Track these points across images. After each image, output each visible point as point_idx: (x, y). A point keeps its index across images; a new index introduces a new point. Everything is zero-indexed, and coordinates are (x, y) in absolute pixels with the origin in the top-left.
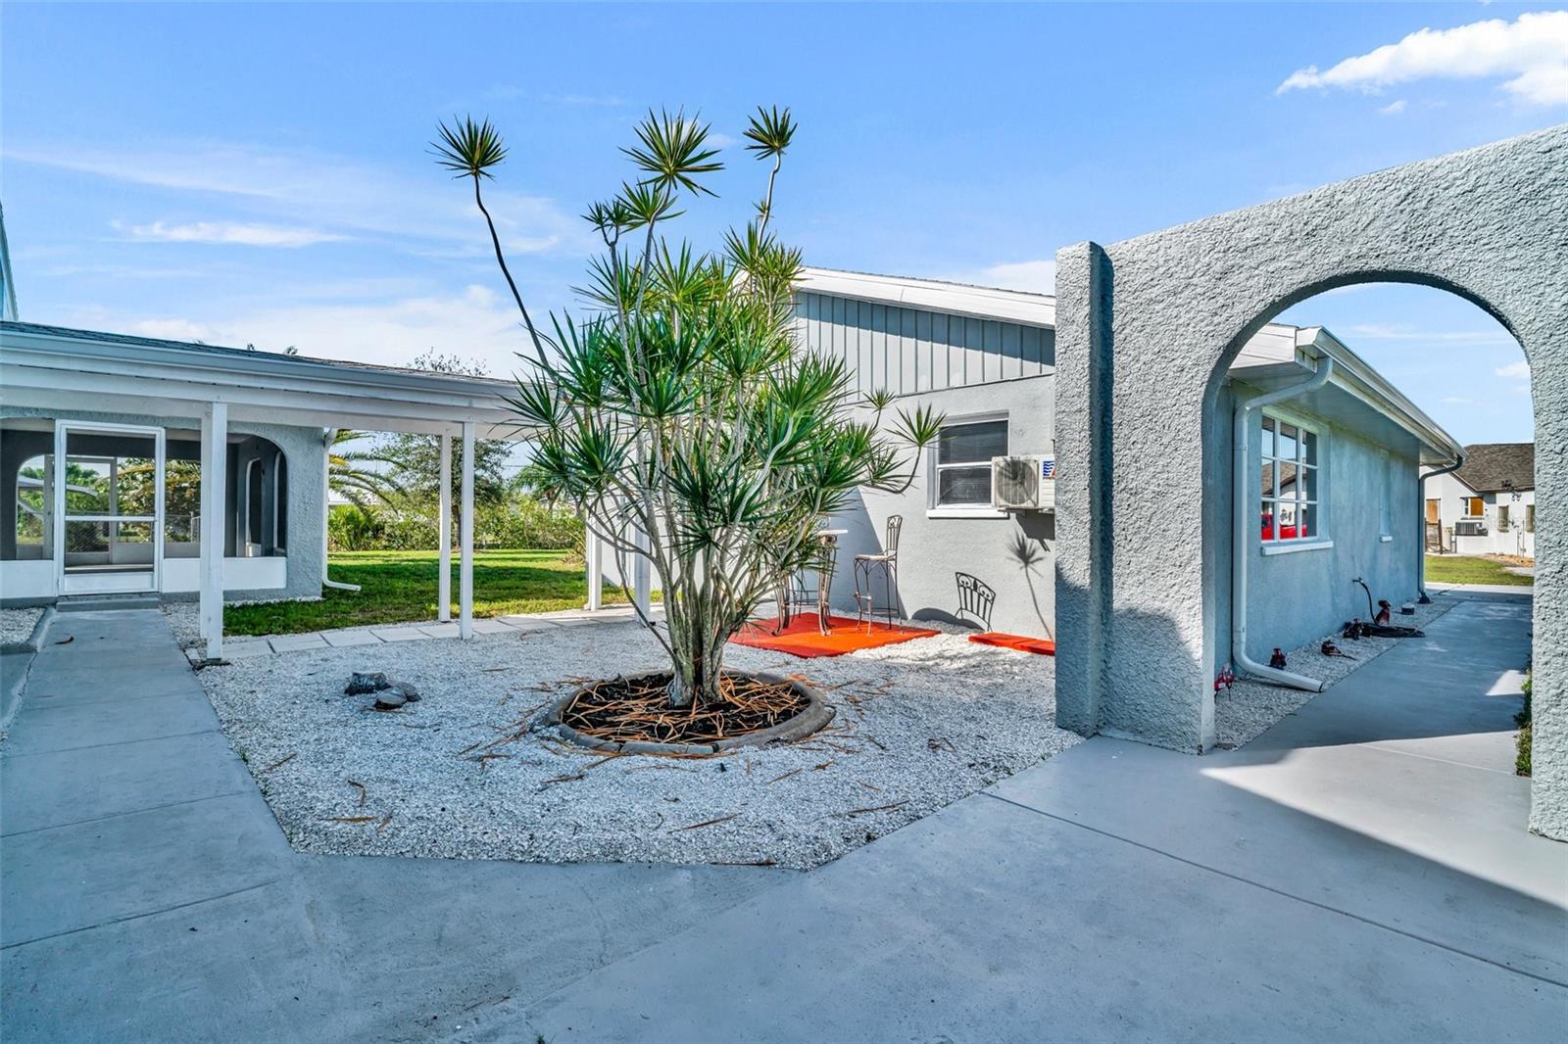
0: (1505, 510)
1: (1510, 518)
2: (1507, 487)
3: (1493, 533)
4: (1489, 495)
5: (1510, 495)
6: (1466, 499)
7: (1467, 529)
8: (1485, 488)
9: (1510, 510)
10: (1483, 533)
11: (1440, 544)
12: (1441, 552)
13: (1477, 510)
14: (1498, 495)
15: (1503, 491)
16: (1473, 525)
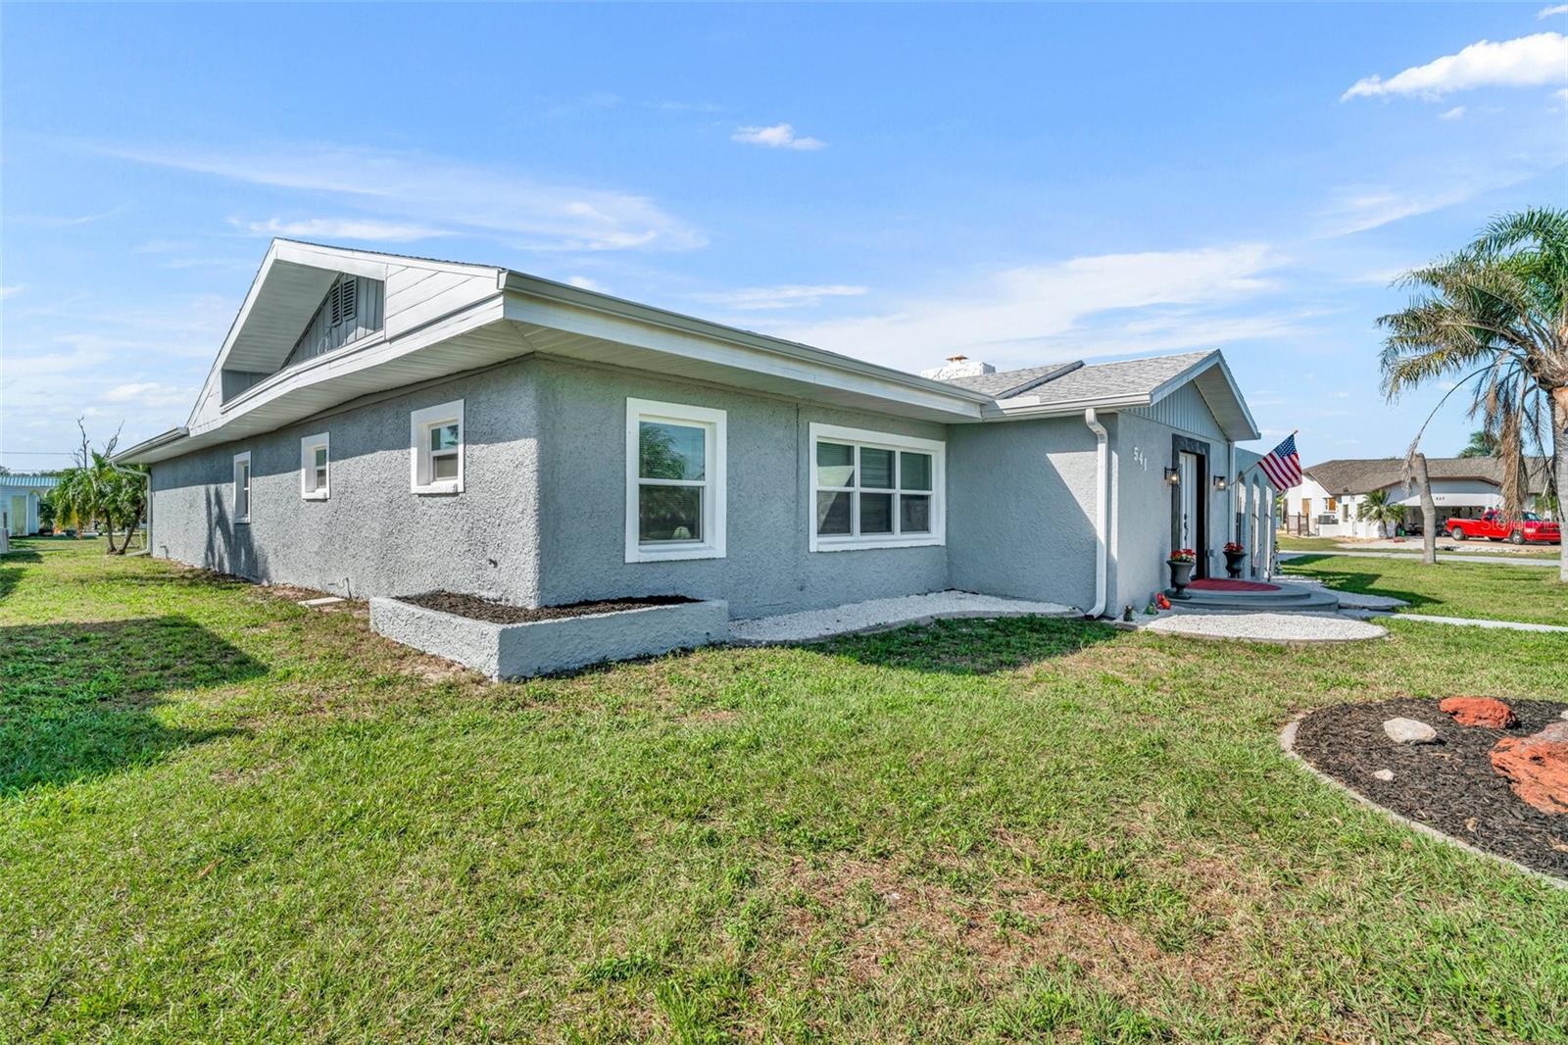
0: (1346, 506)
1: (1349, 513)
2: (1346, 492)
3: (1341, 522)
4: (1337, 497)
5: (1349, 497)
6: (1326, 499)
7: (1326, 520)
8: (1336, 492)
9: (1349, 507)
10: (1335, 522)
11: (1308, 530)
12: (1308, 535)
13: (1332, 507)
14: (1343, 497)
15: (1344, 495)
16: (1329, 517)
